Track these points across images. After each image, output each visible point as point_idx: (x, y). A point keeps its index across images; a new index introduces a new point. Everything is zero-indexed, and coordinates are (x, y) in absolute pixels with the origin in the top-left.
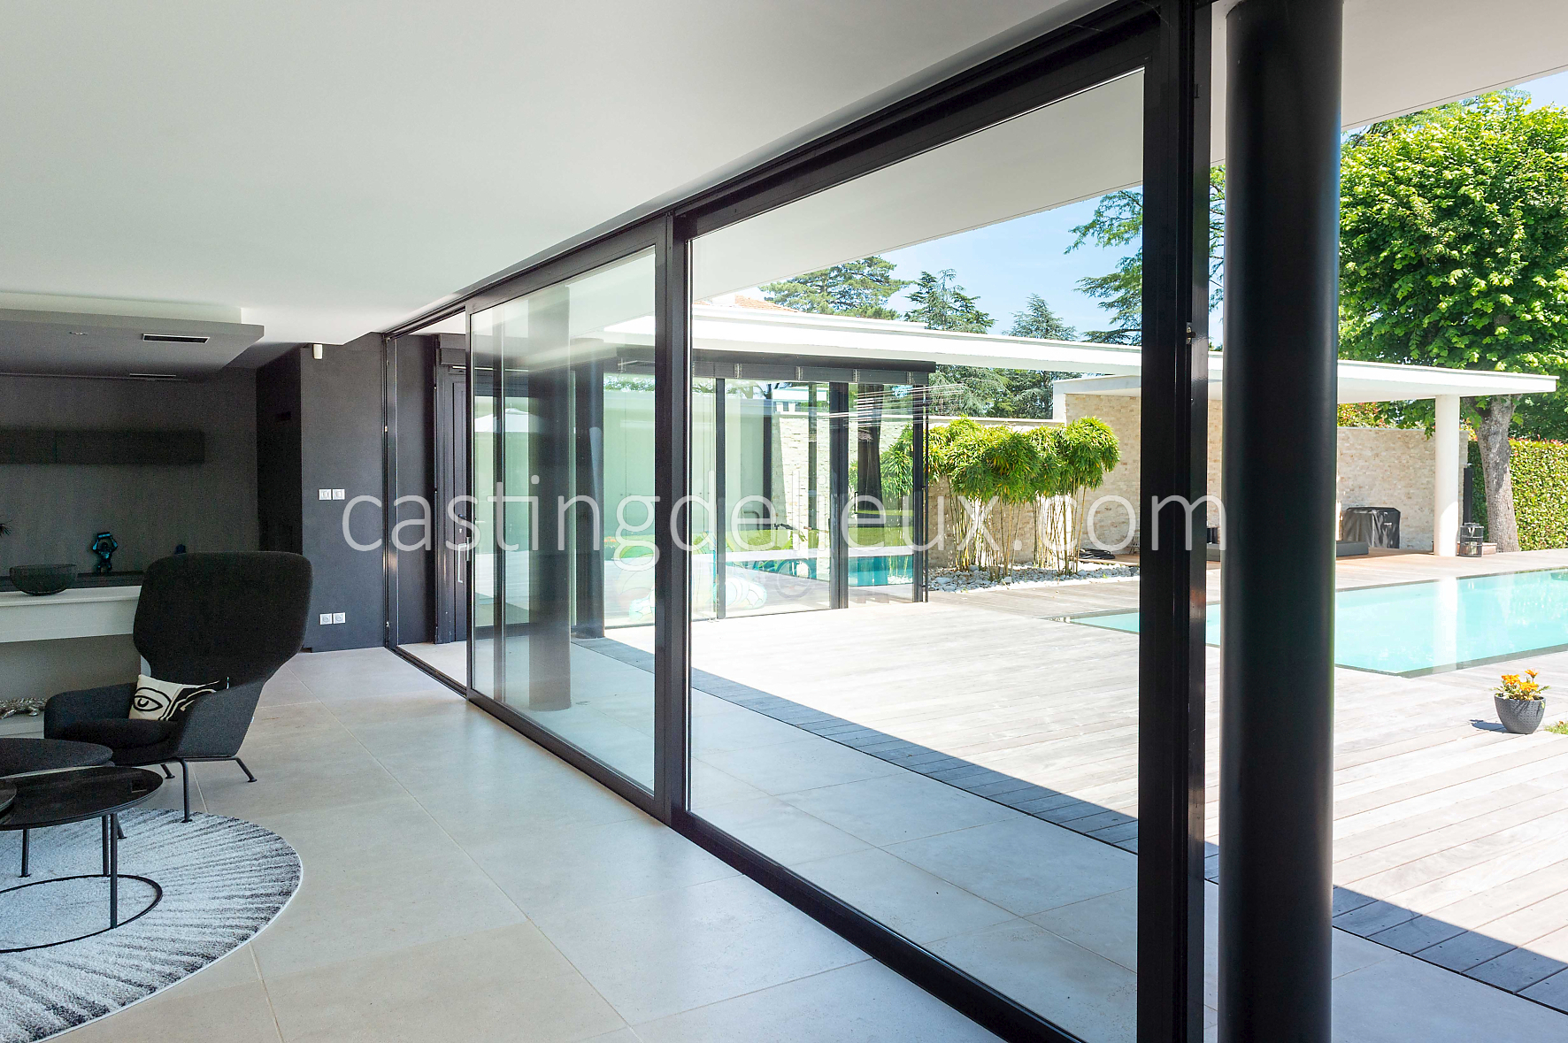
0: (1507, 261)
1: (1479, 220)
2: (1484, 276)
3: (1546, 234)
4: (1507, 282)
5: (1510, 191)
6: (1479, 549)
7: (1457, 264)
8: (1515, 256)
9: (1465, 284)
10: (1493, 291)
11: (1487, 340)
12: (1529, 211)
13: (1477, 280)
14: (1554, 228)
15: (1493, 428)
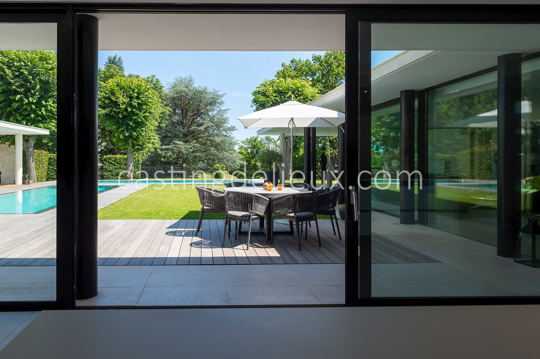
0: (35, 94)
1: (26, 80)
2: (27, 98)
3: (45, 88)
4: (35, 101)
5: (35, 73)
6: (29, 182)
7: (19, 93)
8: (37, 94)
9: (21, 100)
10: (30, 103)
11: (28, 118)
12: (41, 80)
13: (25, 99)
14: (47, 87)
15: (30, 145)
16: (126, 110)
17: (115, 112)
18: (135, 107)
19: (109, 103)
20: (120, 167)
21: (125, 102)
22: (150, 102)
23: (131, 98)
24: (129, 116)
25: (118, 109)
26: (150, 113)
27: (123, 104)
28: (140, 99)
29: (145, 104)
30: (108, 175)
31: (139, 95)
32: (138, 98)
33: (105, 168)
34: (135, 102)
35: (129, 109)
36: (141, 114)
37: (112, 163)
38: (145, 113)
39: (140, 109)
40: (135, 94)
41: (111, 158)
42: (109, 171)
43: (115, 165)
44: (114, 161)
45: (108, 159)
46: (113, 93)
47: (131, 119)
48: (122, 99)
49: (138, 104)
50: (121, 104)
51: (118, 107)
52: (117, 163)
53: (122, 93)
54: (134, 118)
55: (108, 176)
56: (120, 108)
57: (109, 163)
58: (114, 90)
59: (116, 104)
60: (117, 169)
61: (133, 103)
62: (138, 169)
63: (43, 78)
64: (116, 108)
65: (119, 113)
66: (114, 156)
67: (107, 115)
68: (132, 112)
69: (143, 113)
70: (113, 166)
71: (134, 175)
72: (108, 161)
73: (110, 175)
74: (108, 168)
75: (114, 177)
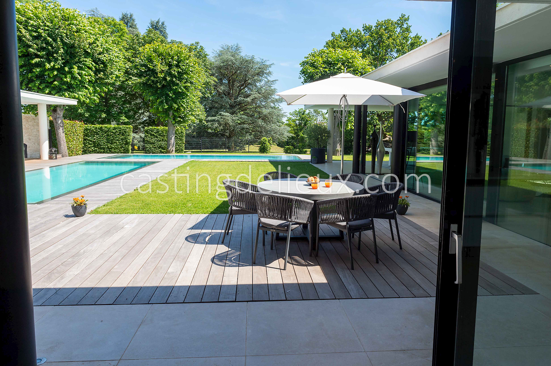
4: (57, 67)
5: (58, 35)
6: (56, 157)
10: (54, 69)
15: (58, 116)
16: (165, 79)
17: (153, 81)
18: (175, 77)
19: (145, 71)
20: (163, 140)
21: (163, 70)
22: (192, 71)
23: (170, 66)
24: (169, 86)
25: (156, 78)
26: (191, 83)
27: (161, 73)
28: (180, 68)
29: (186, 73)
30: (150, 147)
31: (179, 63)
32: (178, 66)
33: (147, 140)
34: (174, 71)
35: (168, 79)
36: (182, 84)
37: (153, 135)
38: (185, 83)
39: (180, 79)
40: (175, 62)
41: (153, 130)
43: (157, 137)
44: (156, 133)
45: (150, 130)
46: (150, 60)
47: (171, 89)
48: (160, 67)
49: (178, 72)
50: (158, 73)
51: (156, 76)
52: (160, 135)
53: (160, 60)
54: (174, 88)
55: (150, 149)
56: (158, 77)
57: (151, 135)
58: (151, 56)
59: (154, 72)
60: (160, 141)
61: (172, 71)
62: (182, 141)
63: (67, 41)
64: (154, 77)
65: (157, 82)
66: (155, 127)
67: (144, 84)
68: (171, 81)
69: (184, 83)
70: (155, 138)
71: (178, 148)
72: (150, 133)
73: (152, 147)
74: (150, 140)
75: (157, 149)
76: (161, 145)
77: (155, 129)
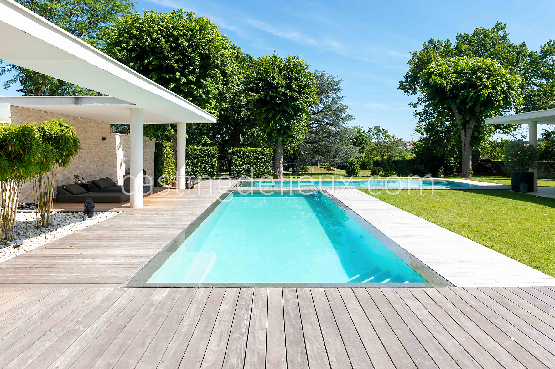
16: (285, 94)
17: (271, 96)
18: (295, 91)
20: (250, 162)
21: (283, 84)
23: (291, 79)
25: (276, 93)
29: (306, 87)
30: (237, 170)
33: (233, 163)
34: (295, 85)
35: (288, 93)
36: (303, 99)
37: (240, 157)
38: (307, 97)
39: (300, 94)
41: (240, 151)
42: (237, 166)
43: (244, 159)
44: (243, 155)
45: (237, 152)
48: (281, 81)
50: (279, 87)
51: (274, 91)
52: (247, 157)
54: (293, 103)
55: (236, 172)
56: (278, 92)
57: (238, 157)
58: (269, 70)
59: (272, 87)
60: (246, 163)
61: (293, 85)
62: (269, 163)
64: (272, 93)
65: (276, 97)
67: (259, 101)
68: (292, 96)
70: (242, 160)
71: (265, 171)
72: (237, 154)
73: (238, 170)
74: (236, 162)
75: (244, 173)
76: (248, 168)
77: (242, 150)
